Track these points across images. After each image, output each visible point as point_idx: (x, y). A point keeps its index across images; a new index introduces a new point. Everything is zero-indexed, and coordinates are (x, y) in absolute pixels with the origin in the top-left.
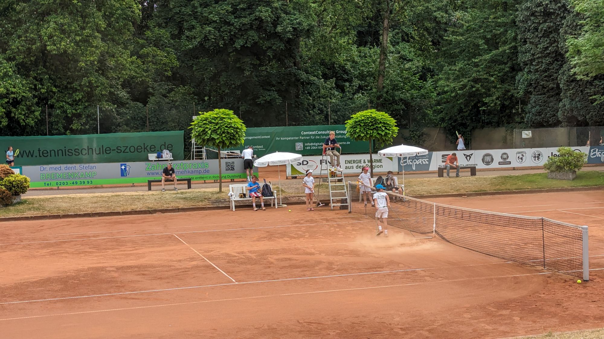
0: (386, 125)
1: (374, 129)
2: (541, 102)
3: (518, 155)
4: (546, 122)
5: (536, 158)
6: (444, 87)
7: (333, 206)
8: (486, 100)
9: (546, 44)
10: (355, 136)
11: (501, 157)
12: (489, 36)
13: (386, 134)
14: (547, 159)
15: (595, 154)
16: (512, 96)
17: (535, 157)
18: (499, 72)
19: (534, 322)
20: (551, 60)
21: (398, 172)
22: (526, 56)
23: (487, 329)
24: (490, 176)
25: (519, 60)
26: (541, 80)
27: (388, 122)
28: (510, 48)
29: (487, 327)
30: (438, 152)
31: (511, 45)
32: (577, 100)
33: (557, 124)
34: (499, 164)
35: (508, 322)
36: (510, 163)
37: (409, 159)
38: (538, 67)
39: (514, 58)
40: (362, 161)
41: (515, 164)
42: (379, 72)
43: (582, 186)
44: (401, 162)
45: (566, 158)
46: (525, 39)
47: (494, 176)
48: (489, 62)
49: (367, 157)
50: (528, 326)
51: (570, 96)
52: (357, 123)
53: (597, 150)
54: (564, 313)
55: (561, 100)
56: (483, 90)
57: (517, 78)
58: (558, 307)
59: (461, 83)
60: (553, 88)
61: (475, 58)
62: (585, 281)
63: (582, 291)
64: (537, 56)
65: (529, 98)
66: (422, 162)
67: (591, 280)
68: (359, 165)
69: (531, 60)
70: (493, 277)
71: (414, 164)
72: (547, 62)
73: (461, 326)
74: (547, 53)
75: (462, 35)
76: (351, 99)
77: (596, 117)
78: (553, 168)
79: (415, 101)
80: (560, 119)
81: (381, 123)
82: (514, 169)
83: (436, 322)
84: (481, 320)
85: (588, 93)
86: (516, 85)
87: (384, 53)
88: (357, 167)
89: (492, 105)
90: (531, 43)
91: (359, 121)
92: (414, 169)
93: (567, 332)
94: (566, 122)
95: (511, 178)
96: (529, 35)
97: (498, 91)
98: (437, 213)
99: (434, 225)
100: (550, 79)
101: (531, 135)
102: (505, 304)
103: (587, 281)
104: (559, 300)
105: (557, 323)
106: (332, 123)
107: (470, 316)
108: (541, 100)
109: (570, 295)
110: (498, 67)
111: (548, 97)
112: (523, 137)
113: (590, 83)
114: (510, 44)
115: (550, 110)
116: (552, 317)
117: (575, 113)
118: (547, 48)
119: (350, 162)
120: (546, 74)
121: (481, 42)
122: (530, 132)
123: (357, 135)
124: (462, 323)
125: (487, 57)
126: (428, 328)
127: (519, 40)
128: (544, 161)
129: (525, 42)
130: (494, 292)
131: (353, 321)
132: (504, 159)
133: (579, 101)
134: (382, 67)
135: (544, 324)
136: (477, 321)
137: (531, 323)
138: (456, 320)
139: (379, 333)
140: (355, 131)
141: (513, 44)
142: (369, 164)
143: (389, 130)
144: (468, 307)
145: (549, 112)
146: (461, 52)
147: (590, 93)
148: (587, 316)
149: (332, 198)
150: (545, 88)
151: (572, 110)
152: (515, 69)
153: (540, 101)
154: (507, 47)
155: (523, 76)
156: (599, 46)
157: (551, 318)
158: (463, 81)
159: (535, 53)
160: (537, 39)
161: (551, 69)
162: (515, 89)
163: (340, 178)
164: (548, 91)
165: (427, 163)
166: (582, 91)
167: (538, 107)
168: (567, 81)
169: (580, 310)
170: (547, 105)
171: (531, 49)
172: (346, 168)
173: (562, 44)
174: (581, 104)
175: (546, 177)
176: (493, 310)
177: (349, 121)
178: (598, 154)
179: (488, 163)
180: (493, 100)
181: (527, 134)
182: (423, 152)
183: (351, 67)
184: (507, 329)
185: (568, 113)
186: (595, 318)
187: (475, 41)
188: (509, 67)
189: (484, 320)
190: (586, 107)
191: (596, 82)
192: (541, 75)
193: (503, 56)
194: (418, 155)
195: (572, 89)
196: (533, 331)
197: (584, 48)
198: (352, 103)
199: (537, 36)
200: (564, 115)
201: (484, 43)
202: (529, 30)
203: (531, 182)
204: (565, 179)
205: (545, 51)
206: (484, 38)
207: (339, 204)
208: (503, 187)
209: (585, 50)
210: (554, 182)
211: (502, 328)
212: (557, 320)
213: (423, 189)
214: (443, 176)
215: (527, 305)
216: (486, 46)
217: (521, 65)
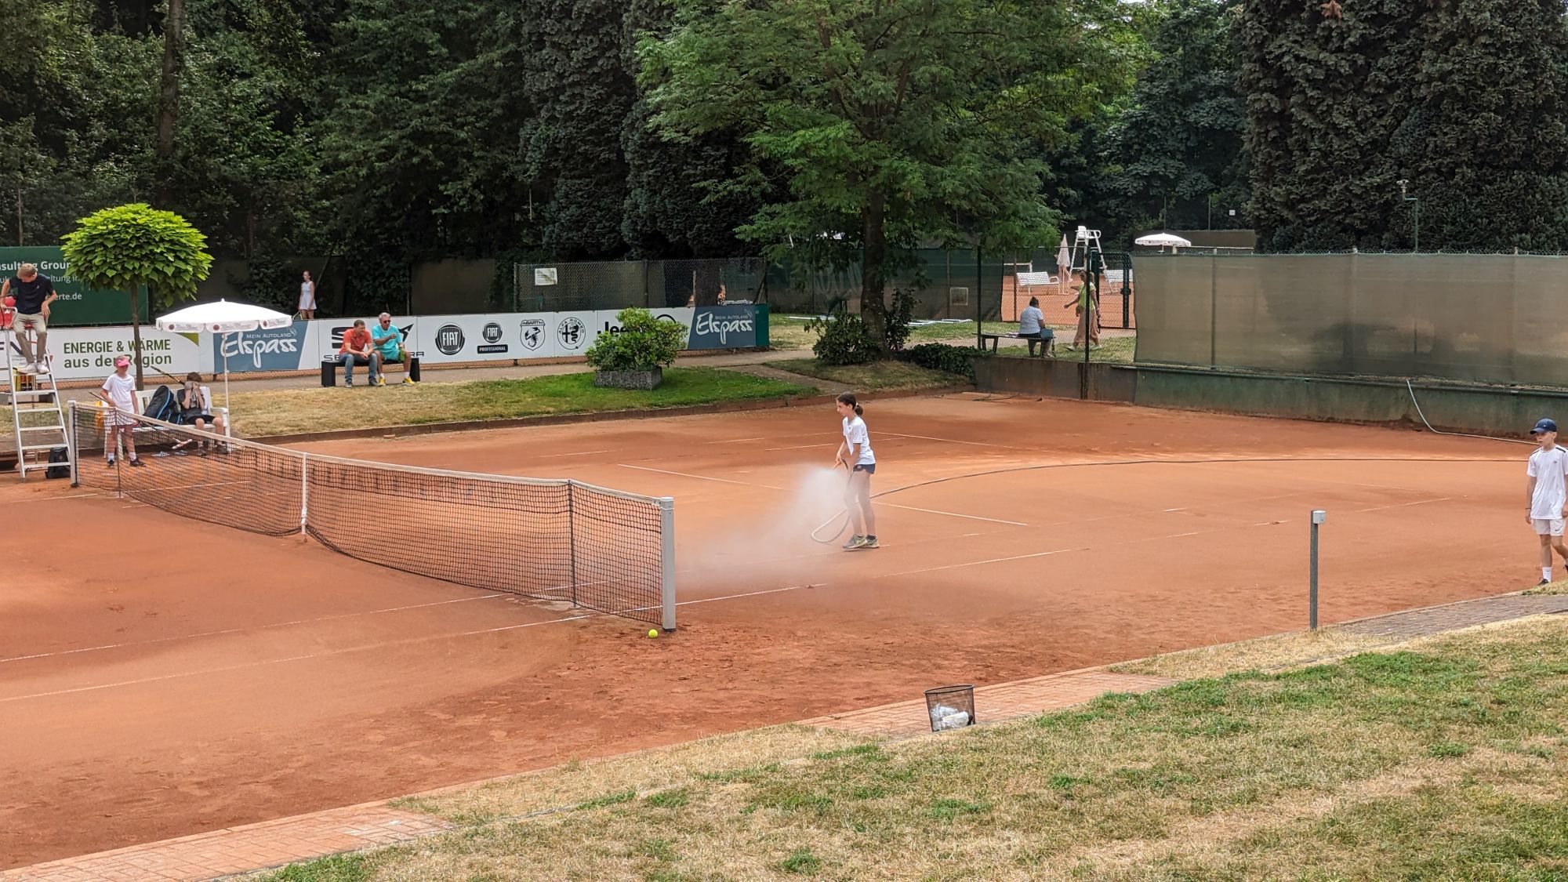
0: (177, 248)
1: (143, 256)
2: (582, 196)
3: (525, 329)
4: (593, 245)
5: (570, 336)
6: (338, 149)
7: (26, 471)
8: (450, 189)
9: (590, 51)
10: (91, 277)
11: (485, 334)
12: (451, 24)
13: (179, 272)
14: (596, 337)
15: (707, 327)
16: (512, 178)
17: (566, 333)
18: (479, 118)
19: (541, 739)
20: (602, 91)
21: (215, 376)
22: (544, 78)
23: (424, 767)
24: (456, 383)
25: (526, 87)
26: (581, 141)
27: (183, 240)
28: (505, 58)
29: (425, 761)
30: (322, 322)
31: (506, 50)
32: (663, 192)
33: (619, 251)
34: (479, 352)
35: (478, 743)
36: (505, 348)
37: (244, 339)
38: (572, 107)
39: (515, 84)
40: (114, 346)
41: (519, 350)
42: (162, 102)
43: (674, 404)
44: (224, 346)
45: (638, 335)
46: (541, 35)
47: (464, 382)
48: (452, 91)
49: (125, 334)
50: (525, 749)
51: (649, 183)
52: (95, 241)
53: (711, 316)
54: (612, 712)
55: (628, 192)
56: (440, 163)
57: (522, 133)
58: (599, 699)
59: (383, 143)
60: (608, 162)
61: (416, 79)
62: (666, 631)
63: (658, 655)
64: (571, 79)
65: (554, 185)
66: (279, 347)
67: (681, 629)
68: (106, 355)
69: (556, 88)
70: (447, 636)
71: (259, 352)
72: (595, 95)
73: (358, 764)
74: (594, 73)
75: (384, 16)
76: (84, 175)
77: (708, 236)
78: (608, 360)
79: (261, 185)
80: (626, 239)
81: (162, 240)
82: (516, 363)
83: (295, 759)
84: (411, 744)
85: (689, 176)
86: (520, 152)
87: (175, 52)
88: (100, 362)
89: (463, 202)
90: (554, 45)
91: (101, 235)
92: (258, 365)
93: (614, 757)
94: (641, 247)
95: (507, 385)
96: (548, 25)
97: (477, 167)
98: (312, 480)
99: (304, 512)
100: (602, 138)
101: (556, 279)
102: (473, 702)
103: (671, 631)
104: (603, 680)
105: (596, 738)
106: (27, 242)
107: (382, 738)
108: (581, 190)
109: (630, 666)
110: (474, 105)
111: (597, 184)
112: (537, 283)
113: (694, 151)
114: (504, 45)
115: (601, 216)
116: (586, 723)
117: (661, 225)
118: (593, 61)
119: (77, 348)
120: (592, 126)
121: (432, 37)
122: (555, 270)
123: (97, 274)
124: (362, 756)
125: (448, 77)
126: (270, 777)
127: (526, 36)
128: (587, 342)
129: (540, 44)
130: (448, 672)
131: (66, 775)
132: (490, 338)
133: (670, 196)
134: (170, 92)
135: (563, 742)
136: (400, 748)
137: (532, 742)
138: (347, 749)
139: (138, 801)
140: (90, 261)
141: (512, 46)
142: (133, 354)
143: (185, 261)
144: (380, 716)
145: (600, 222)
146: (380, 61)
147: (695, 175)
148: (665, 715)
149: (21, 448)
150: (591, 161)
151: (653, 219)
152: (519, 111)
153: (580, 193)
154: (495, 54)
155: (536, 129)
156: (711, 61)
157: (580, 725)
158: (386, 136)
159: (565, 71)
160: (570, 38)
161: (603, 114)
162: (518, 162)
163: (46, 392)
164: (597, 170)
165: (294, 349)
166: (675, 171)
167: (573, 209)
168: (642, 146)
169: (650, 702)
170: (596, 204)
171: (556, 60)
172: (68, 364)
173: (628, 51)
174: (675, 204)
175: (592, 383)
176: (443, 717)
177: (71, 236)
178: (713, 326)
179: (450, 350)
180: (465, 191)
181: (545, 276)
182: (279, 322)
183: (83, 88)
184: (475, 762)
185: (645, 225)
186: (684, 719)
187: (417, 35)
188: (502, 107)
189: (416, 743)
190: (685, 210)
191: (708, 150)
192: (581, 128)
193: (486, 77)
194: (264, 328)
195: (654, 164)
196: (535, 761)
197: (678, 63)
198: (88, 187)
199: (569, 29)
200: (635, 230)
201: (439, 41)
202: (550, 12)
203: (554, 395)
204: (635, 388)
205: (587, 67)
206: (439, 26)
207: (46, 465)
208: (487, 410)
209: (681, 67)
210: (610, 396)
211: (462, 761)
212: (595, 731)
213: (280, 420)
214: (333, 384)
215: (526, 700)
216: (444, 50)
217: (533, 101)
